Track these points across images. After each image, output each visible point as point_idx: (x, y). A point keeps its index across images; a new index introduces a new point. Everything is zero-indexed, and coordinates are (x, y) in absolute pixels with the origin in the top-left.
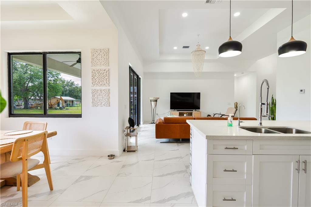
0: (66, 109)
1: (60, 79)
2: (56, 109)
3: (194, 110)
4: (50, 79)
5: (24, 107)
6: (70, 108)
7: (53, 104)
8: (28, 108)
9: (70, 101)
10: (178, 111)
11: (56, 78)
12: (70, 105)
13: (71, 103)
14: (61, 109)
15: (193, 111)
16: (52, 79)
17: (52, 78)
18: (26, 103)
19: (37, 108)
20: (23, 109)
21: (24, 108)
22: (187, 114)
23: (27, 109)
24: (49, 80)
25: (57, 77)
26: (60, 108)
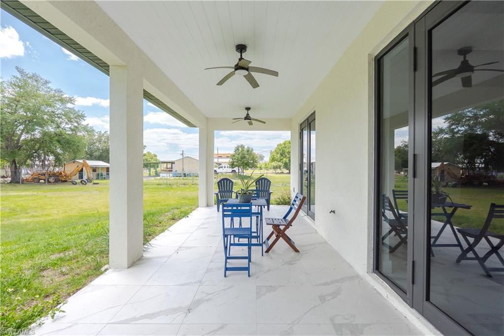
0: (94, 184)
1: (85, 128)
2: (73, 184)
4: (63, 126)
5: (10, 179)
6: (101, 181)
7: (68, 173)
8: (18, 183)
9: (102, 168)
11: (76, 124)
12: (102, 175)
13: (105, 173)
14: (83, 184)
16: (67, 126)
17: (66, 123)
18: (15, 172)
19: (39, 182)
20: (8, 183)
21: (11, 182)
23: (17, 185)
24: (62, 129)
25: (77, 122)
26: (81, 181)
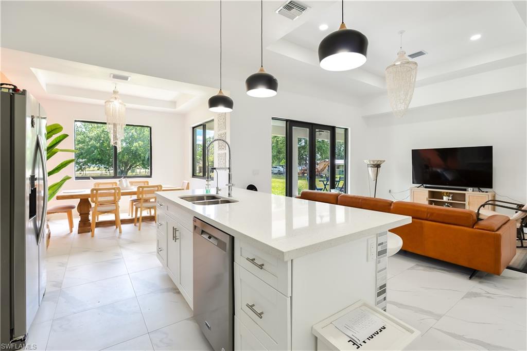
3: (470, 189)
10: (426, 187)
15: (465, 190)
22: (451, 195)
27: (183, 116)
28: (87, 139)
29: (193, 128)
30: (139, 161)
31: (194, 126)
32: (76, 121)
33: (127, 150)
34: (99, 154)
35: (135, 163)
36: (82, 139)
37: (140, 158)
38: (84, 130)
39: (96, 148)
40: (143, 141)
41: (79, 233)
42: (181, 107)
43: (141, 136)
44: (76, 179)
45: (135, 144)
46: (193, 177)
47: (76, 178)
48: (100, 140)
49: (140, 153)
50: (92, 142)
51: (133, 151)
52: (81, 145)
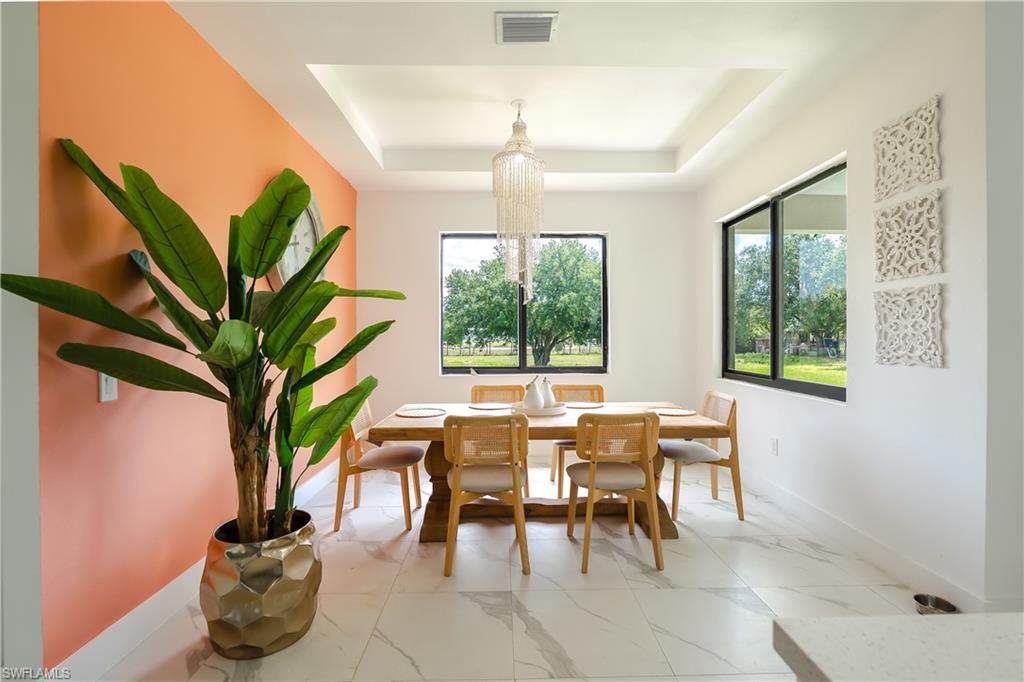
27: (691, 195)
28: (489, 293)
29: (726, 226)
30: (570, 330)
31: (726, 218)
32: (444, 236)
33: (550, 309)
34: (507, 318)
35: (563, 333)
36: (482, 292)
37: (572, 324)
38: (485, 278)
39: (501, 307)
40: (578, 292)
41: (421, 541)
42: (691, 164)
43: (573, 282)
44: (443, 373)
45: (564, 298)
46: (723, 376)
47: (444, 368)
48: (508, 292)
49: (572, 314)
50: (497, 298)
51: (559, 311)
52: (481, 304)
